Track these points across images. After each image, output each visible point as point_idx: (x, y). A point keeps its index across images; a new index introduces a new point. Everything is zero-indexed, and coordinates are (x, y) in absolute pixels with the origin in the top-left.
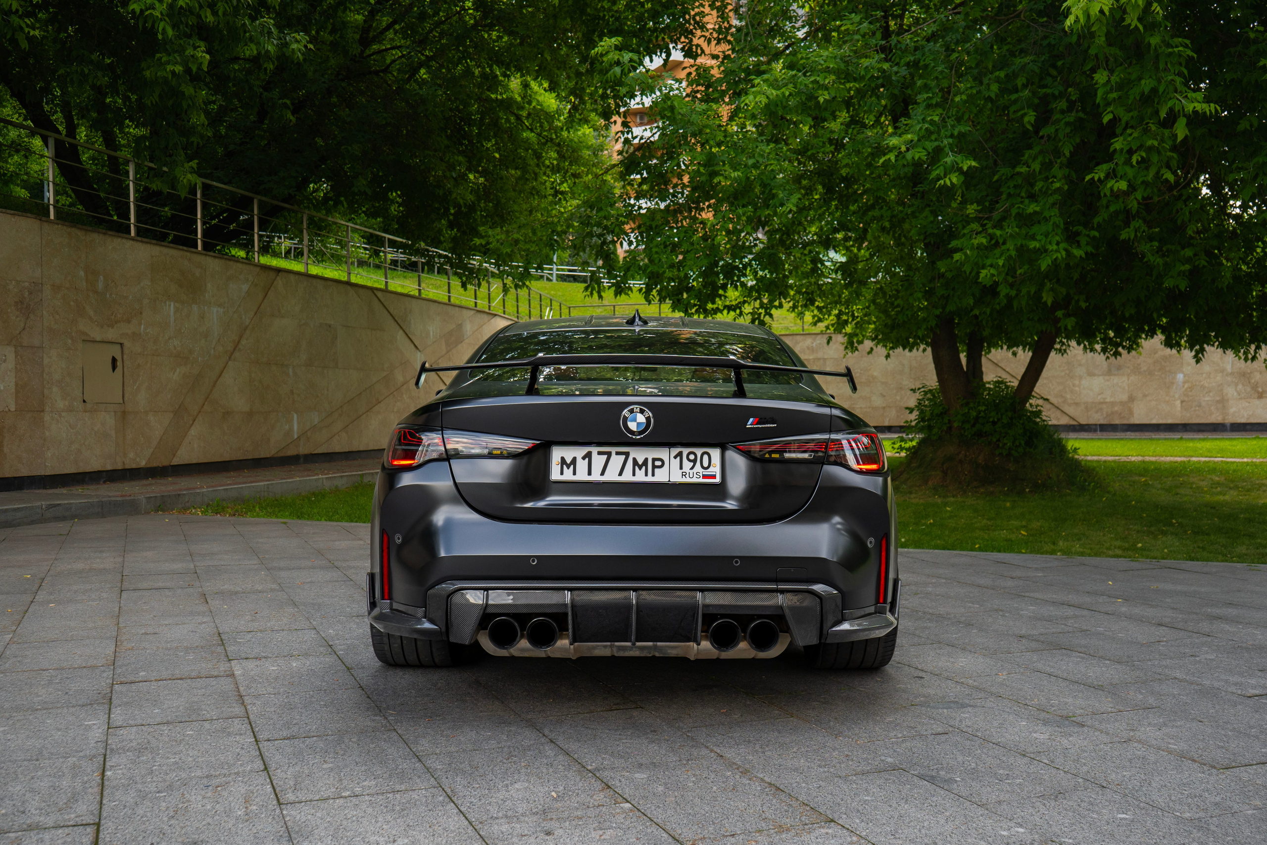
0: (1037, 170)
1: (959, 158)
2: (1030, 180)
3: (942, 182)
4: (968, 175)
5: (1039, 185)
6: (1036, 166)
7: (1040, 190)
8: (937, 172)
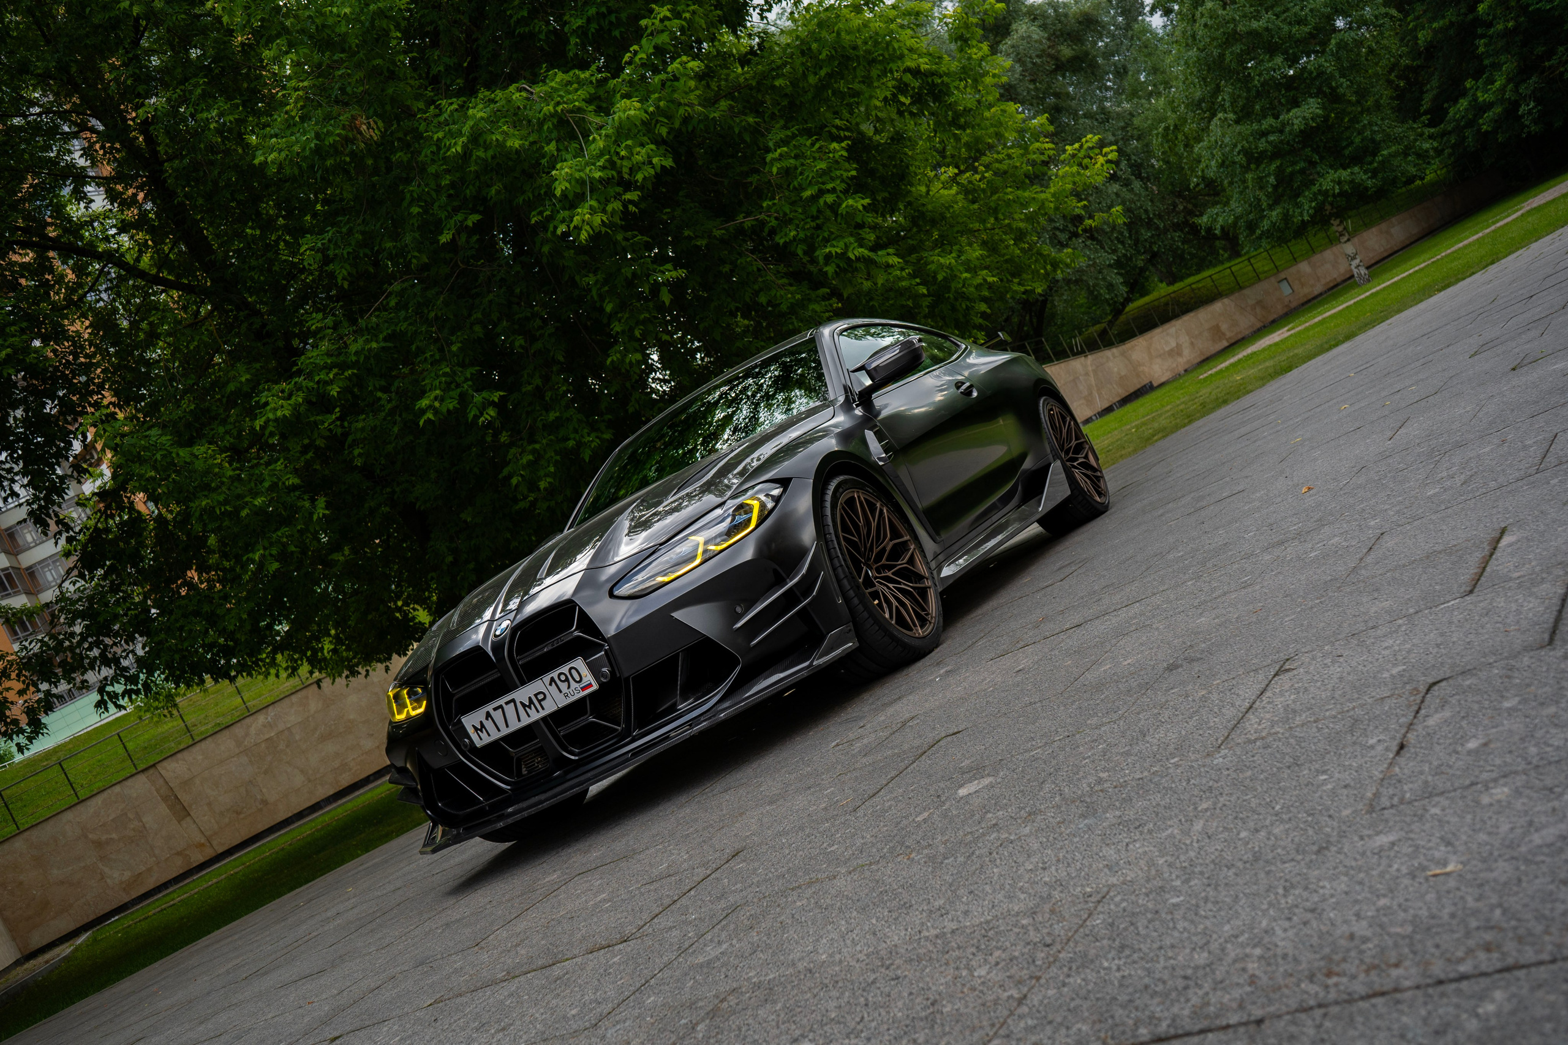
0: (540, 384)
1: (485, 394)
2: (539, 393)
3: (482, 419)
4: (500, 406)
5: (549, 394)
6: (538, 381)
7: (551, 399)
8: (473, 413)
